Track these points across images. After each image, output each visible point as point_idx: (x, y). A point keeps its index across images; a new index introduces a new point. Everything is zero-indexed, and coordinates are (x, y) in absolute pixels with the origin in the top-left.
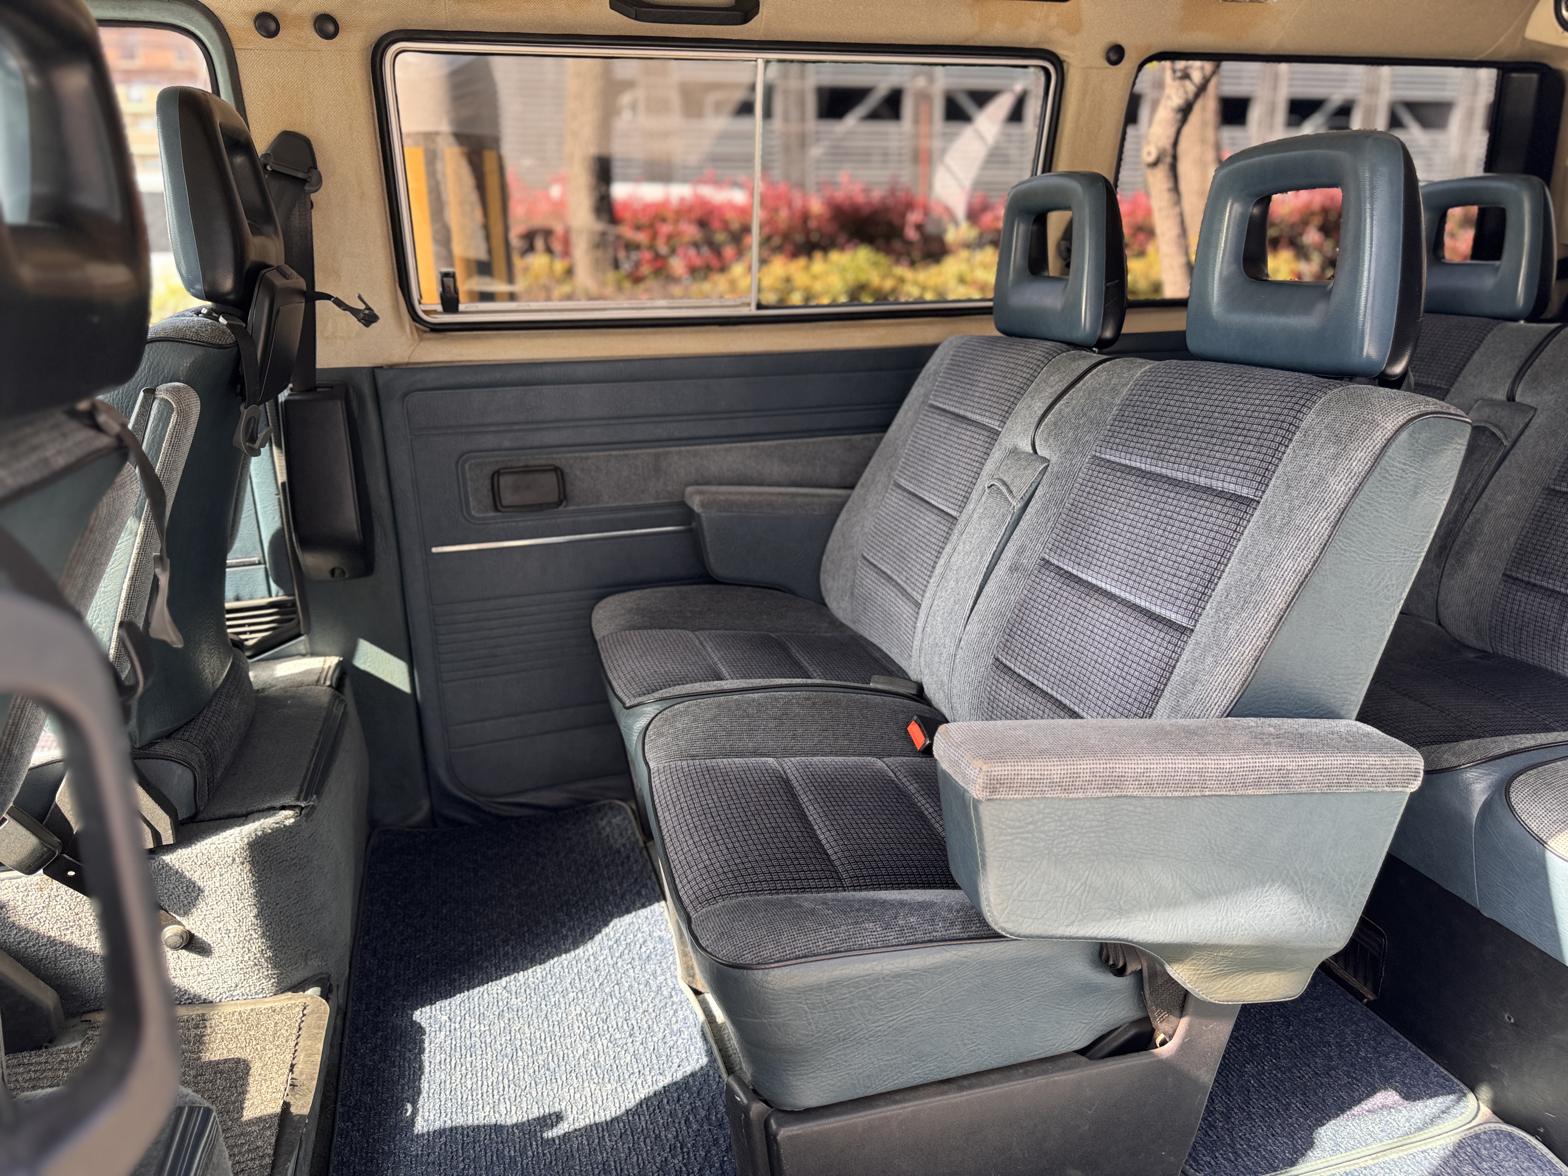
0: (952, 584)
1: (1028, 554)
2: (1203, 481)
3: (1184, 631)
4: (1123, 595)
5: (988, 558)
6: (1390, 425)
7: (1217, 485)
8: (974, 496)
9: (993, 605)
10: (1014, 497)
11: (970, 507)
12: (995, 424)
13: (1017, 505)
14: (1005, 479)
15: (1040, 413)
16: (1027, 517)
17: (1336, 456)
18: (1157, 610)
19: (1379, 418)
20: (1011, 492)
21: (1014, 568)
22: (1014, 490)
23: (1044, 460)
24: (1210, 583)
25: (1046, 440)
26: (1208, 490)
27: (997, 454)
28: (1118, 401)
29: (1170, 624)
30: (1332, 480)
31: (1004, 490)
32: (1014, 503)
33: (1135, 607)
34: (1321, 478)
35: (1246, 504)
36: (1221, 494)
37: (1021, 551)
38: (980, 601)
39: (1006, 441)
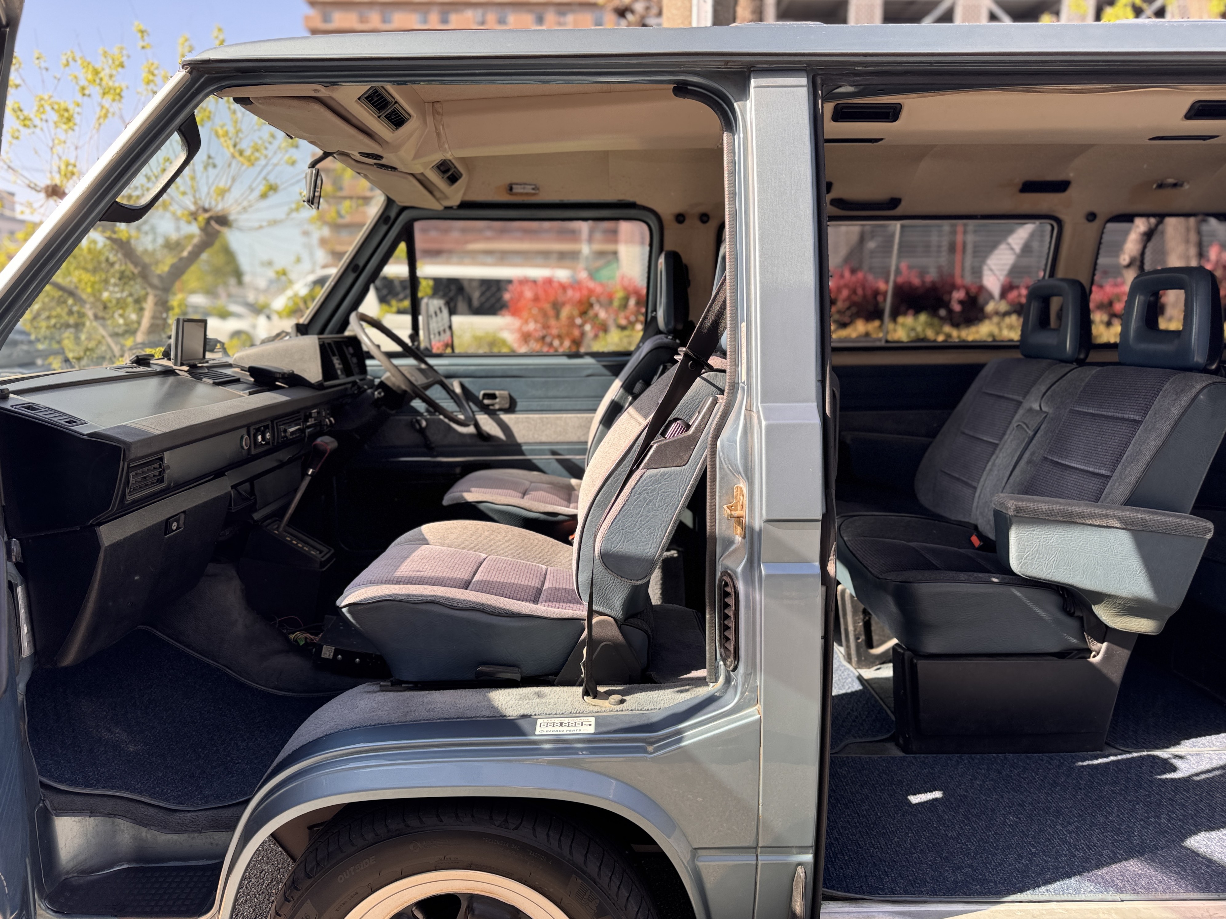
0: (996, 472)
1: (1037, 455)
2: (1120, 415)
3: (1108, 477)
4: (1082, 467)
5: (1015, 458)
6: (1199, 387)
7: (1126, 416)
8: (1008, 432)
9: (1018, 479)
10: (1029, 429)
11: (1006, 437)
12: (1020, 398)
13: (1031, 433)
14: (1025, 421)
15: (1044, 391)
16: (1036, 438)
17: (1176, 400)
18: (1097, 471)
19: (1194, 384)
20: (1028, 427)
21: (1029, 462)
22: (1030, 426)
23: (1045, 412)
24: (1121, 456)
25: (1047, 403)
26: (1123, 419)
27: (1021, 412)
28: (1083, 384)
29: (1102, 475)
30: (1173, 409)
31: (1024, 426)
32: (1030, 432)
33: (1087, 472)
34: (1169, 409)
35: (1139, 422)
36: (1127, 420)
37: (1033, 454)
38: (1012, 478)
39: (1026, 405)
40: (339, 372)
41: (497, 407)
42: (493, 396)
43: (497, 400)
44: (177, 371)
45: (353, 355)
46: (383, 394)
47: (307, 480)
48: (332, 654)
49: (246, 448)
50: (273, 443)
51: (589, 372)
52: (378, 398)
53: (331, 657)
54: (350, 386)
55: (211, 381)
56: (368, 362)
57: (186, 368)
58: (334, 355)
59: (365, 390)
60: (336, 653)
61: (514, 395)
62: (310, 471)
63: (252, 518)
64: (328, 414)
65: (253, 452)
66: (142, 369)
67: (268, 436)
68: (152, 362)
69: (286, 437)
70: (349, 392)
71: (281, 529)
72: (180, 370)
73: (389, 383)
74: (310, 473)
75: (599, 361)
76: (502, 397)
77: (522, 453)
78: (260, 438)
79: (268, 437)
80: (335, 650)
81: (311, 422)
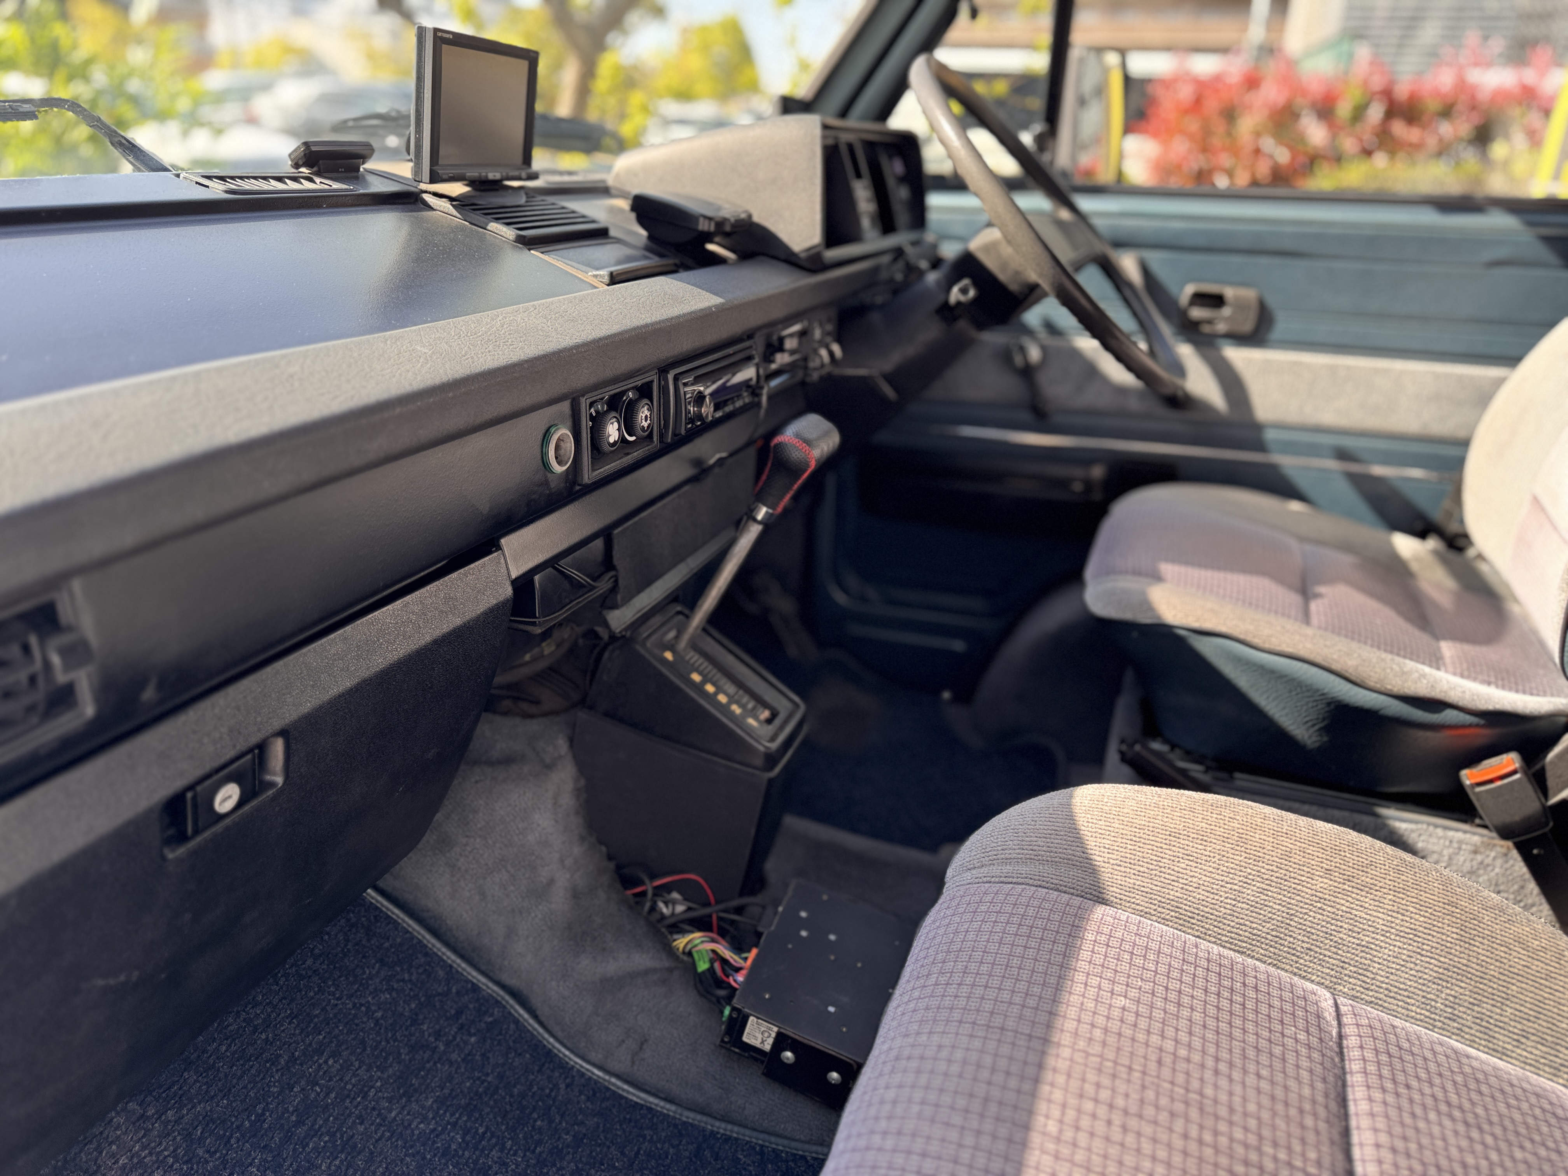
40: (866, 223)
41: (1221, 327)
42: (1216, 301)
43: (1226, 311)
44: (426, 197)
45: (902, 180)
46: (972, 293)
47: (753, 532)
48: (770, 1041)
49: (558, 469)
50: (662, 436)
51: (1502, 253)
52: (959, 304)
53: (767, 1047)
54: (885, 259)
55: (509, 233)
56: (936, 200)
57: (457, 189)
58: (859, 176)
59: (921, 273)
60: (781, 1042)
61: (1272, 302)
62: (762, 512)
63: (606, 624)
64: (829, 334)
65: (588, 476)
66: (320, 184)
67: (644, 416)
68: (369, 165)
69: (699, 417)
70: (884, 275)
71: (682, 644)
72: (436, 194)
73: (990, 263)
74: (760, 517)
75: (1530, 224)
76: (1241, 306)
77: (1260, 446)
78: (613, 431)
79: (645, 424)
80: (779, 1034)
81: (781, 359)
